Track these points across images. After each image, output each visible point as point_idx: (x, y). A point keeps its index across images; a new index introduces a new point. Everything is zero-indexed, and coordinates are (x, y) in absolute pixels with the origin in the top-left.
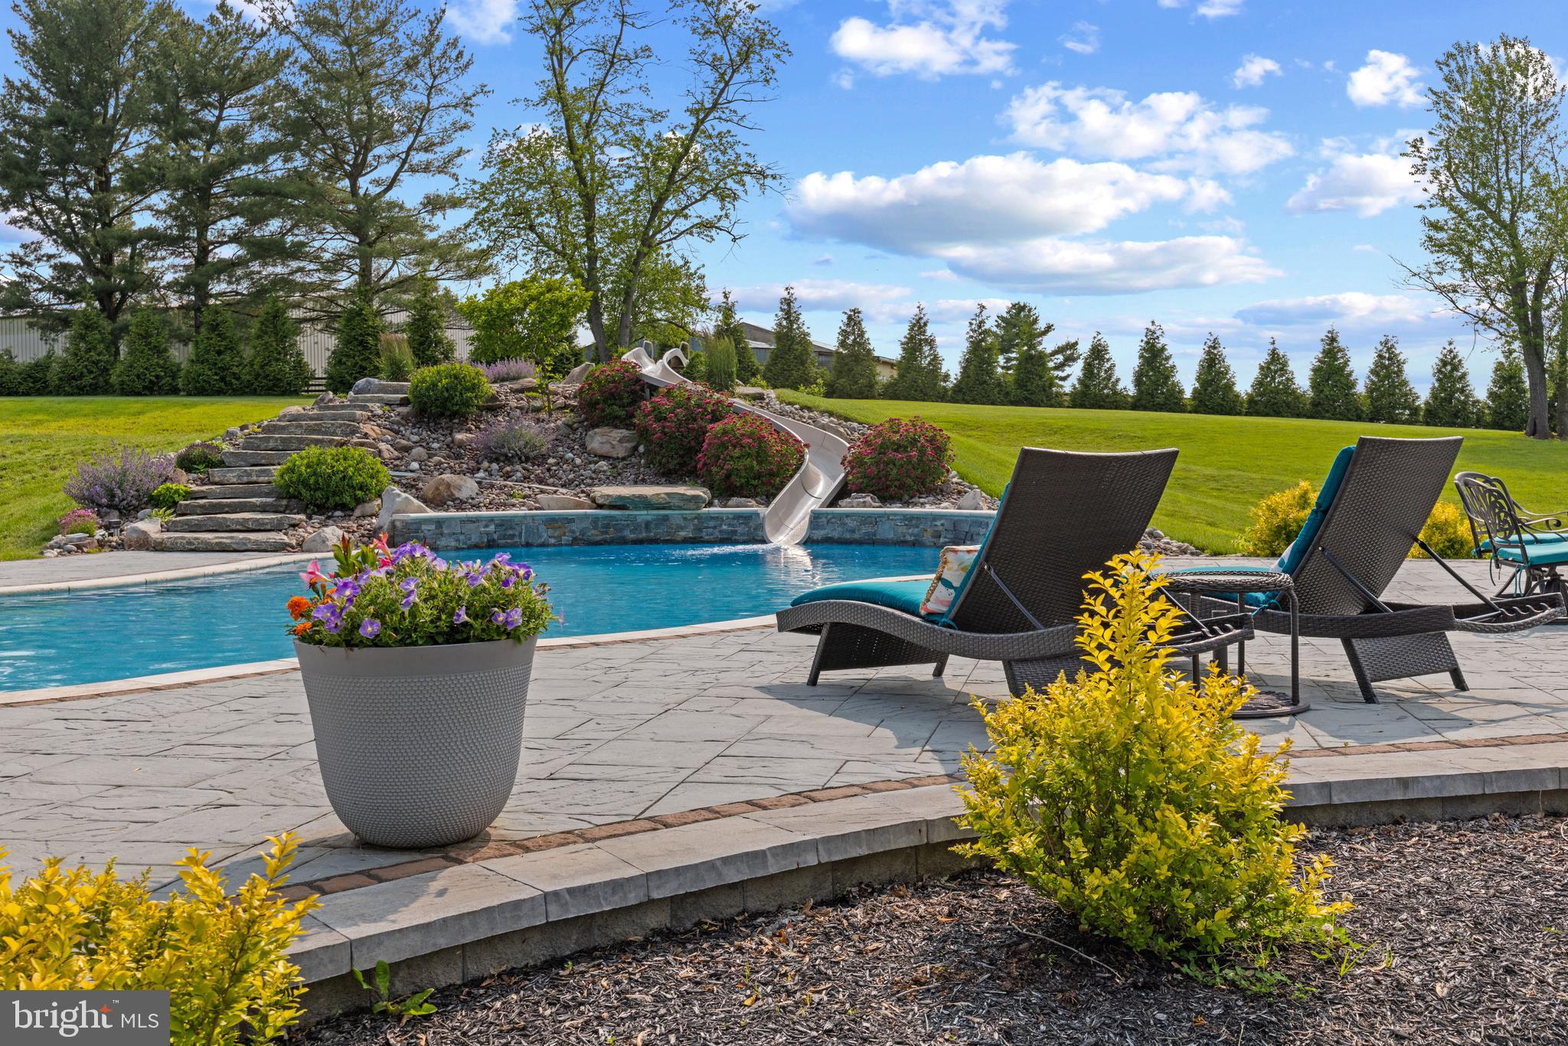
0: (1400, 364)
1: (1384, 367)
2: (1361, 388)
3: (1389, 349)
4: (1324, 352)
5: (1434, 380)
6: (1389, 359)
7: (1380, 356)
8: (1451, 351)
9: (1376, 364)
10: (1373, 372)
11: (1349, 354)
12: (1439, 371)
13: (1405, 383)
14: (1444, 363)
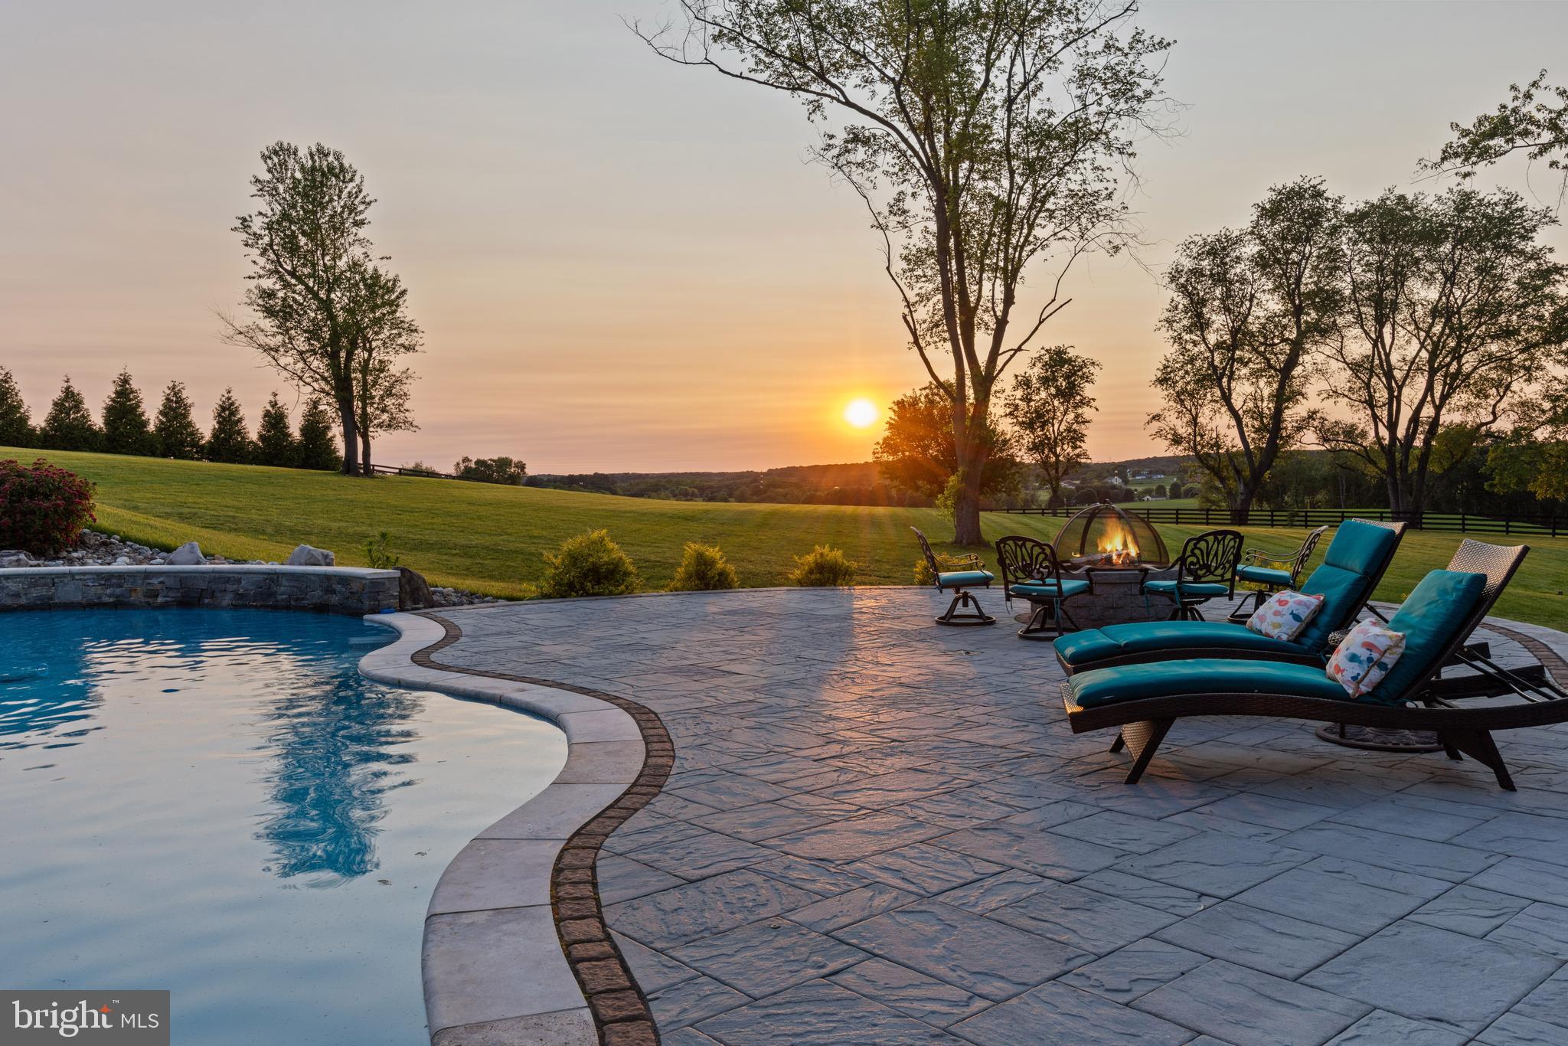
0: (187, 407)
1: (171, 408)
2: (151, 428)
3: (175, 394)
4: (116, 392)
5: (215, 423)
6: (176, 402)
7: (168, 399)
8: (229, 399)
9: (164, 405)
10: (161, 413)
11: (141, 396)
12: (219, 415)
13: (190, 424)
14: (223, 409)
